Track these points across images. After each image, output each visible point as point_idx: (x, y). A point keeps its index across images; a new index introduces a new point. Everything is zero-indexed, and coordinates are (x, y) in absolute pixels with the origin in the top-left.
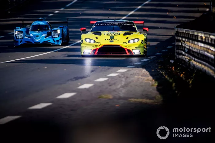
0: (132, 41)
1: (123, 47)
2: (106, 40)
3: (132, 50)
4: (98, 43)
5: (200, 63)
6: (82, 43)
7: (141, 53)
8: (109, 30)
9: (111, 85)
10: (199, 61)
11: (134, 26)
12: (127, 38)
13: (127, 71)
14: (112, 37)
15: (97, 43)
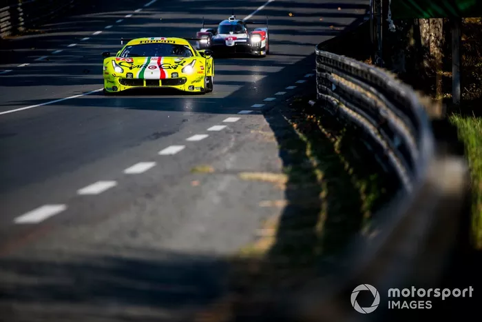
5: (354, 111)
9: (212, 149)
10: (353, 107)
13: (239, 121)
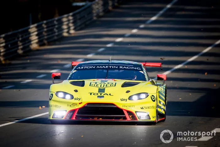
0: (135, 98)
1: (121, 106)
2: (91, 94)
3: (136, 112)
4: (77, 99)
6: (50, 99)
7: (151, 118)
8: (98, 77)
11: (142, 70)
12: (128, 92)
14: (101, 90)
15: (75, 99)
